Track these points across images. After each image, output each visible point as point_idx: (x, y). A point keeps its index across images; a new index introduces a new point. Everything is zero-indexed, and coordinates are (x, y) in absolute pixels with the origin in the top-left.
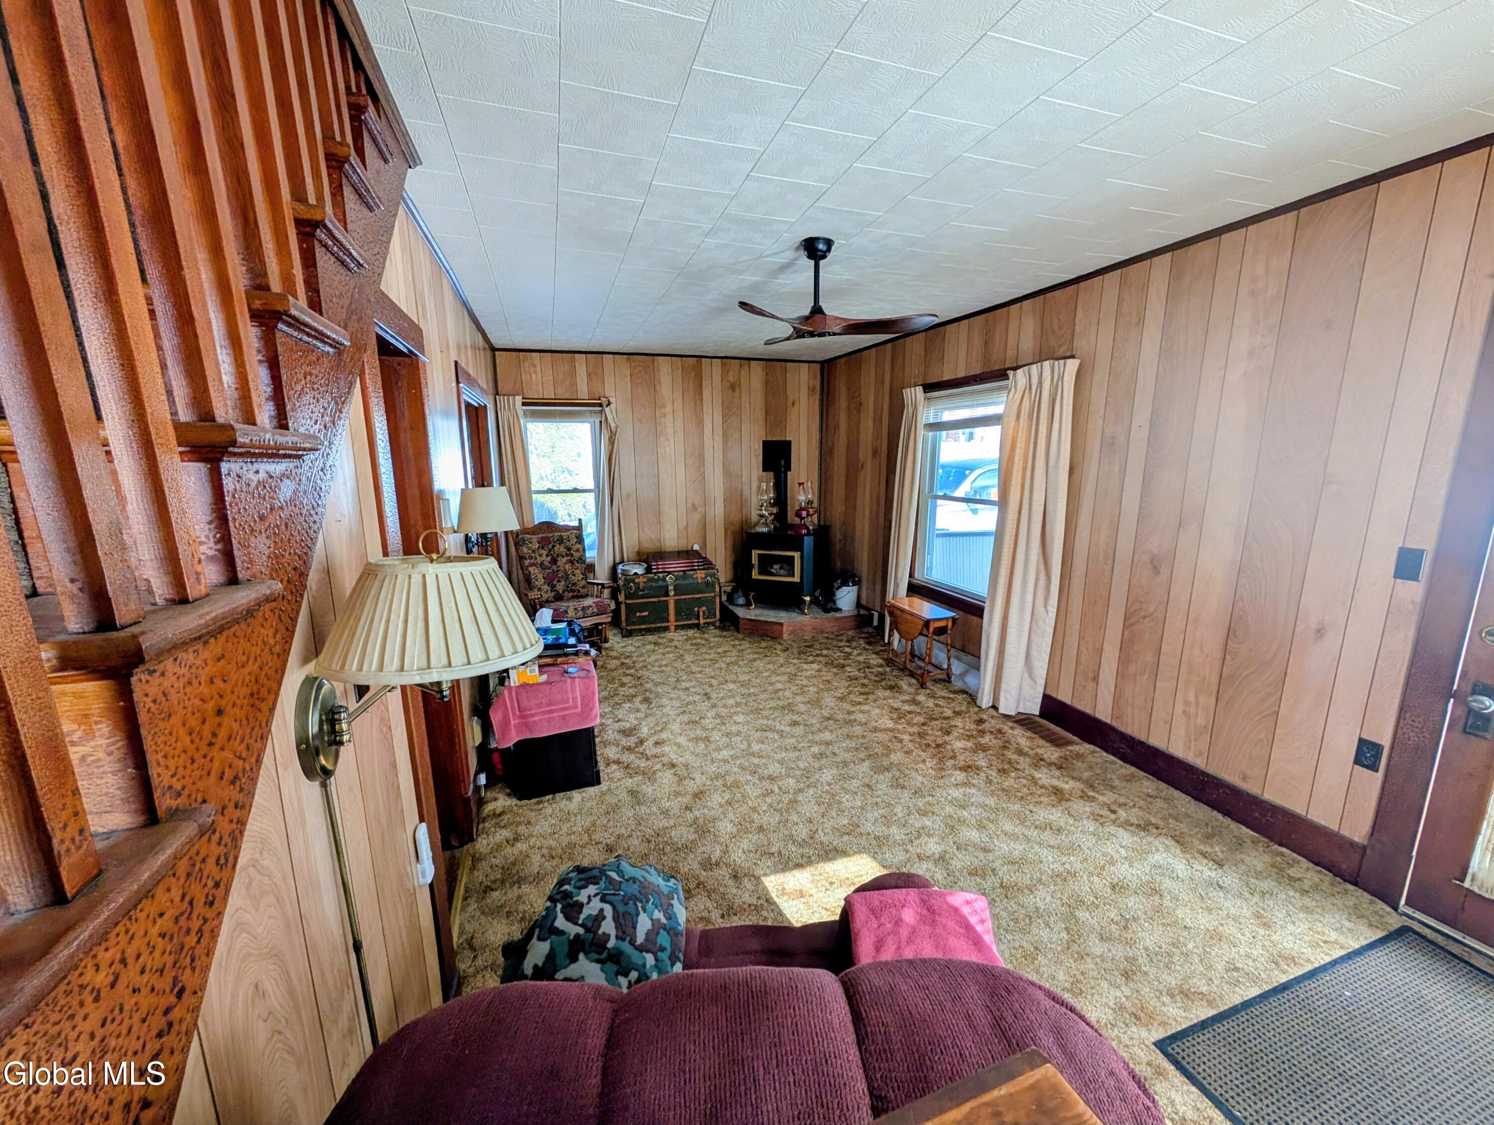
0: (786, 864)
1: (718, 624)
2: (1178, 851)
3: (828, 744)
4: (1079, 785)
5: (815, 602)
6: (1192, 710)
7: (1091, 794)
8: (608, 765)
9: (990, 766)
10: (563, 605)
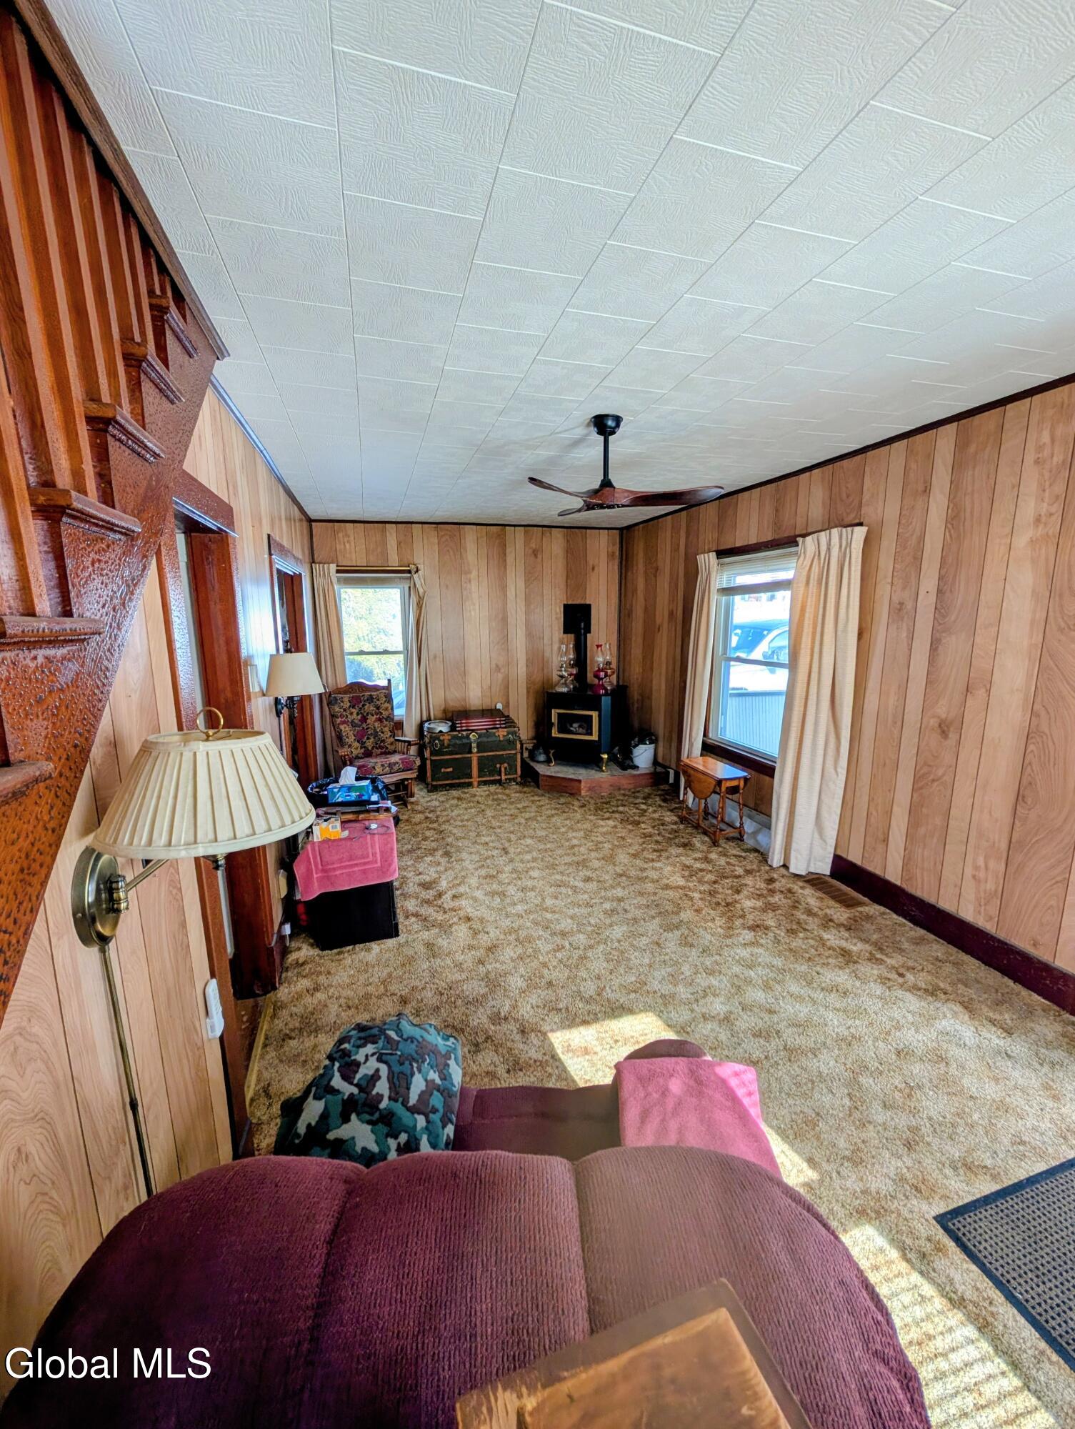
0: (573, 1020)
1: (519, 779)
2: (966, 1017)
3: (620, 900)
4: (868, 947)
5: (613, 759)
6: (982, 875)
7: (879, 956)
8: (407, 917)
9: (778, 927)
10: (371, 762)
